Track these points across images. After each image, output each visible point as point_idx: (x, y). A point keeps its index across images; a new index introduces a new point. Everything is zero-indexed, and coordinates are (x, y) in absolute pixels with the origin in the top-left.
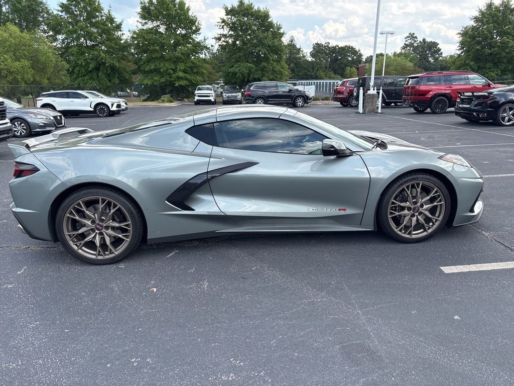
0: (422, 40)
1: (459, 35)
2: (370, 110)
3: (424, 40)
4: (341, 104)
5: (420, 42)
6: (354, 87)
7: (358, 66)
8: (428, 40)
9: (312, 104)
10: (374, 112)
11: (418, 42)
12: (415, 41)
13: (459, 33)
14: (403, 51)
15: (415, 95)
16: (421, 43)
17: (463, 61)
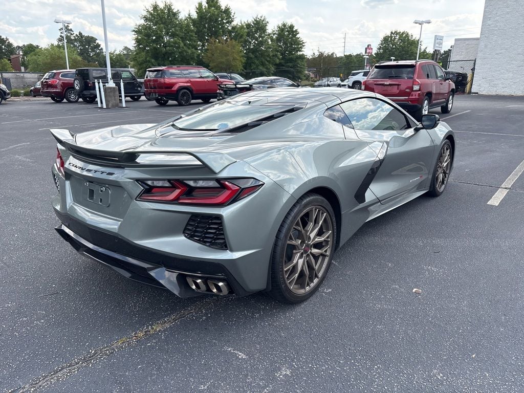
0: (78, 34)
1: (134, 33)
2: (114, 104)
3: (80, 33)
4: (53, 99)
5: (77, 35)
6: (74, 81)
7: (10, 57)
8: (85, 34)
9: (10, 101)
10: (118, 106)
11: (75, 35)
12: (72, 34)
13: (134, 31)
14: (60, 43)
15: (159, 88)
16: (78, 37)
17: (144, 58)
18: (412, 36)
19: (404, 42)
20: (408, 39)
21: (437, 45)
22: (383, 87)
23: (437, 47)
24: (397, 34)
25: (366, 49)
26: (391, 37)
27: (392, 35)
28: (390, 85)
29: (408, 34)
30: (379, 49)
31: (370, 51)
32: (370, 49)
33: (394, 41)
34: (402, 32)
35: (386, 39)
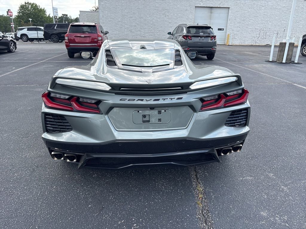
18: (39, 6)
19: (35, 10)
20: (38, 8)
21: (55, 13)
22: (80, 38)
23: (55, 14)
24: (29, 4)
25: (7, 12)
26: (26, 6)
27: (26, 4)
28: (85, 37)
29: (36, 5)
30: (19, 13)
31: (11, 14)
32: (10, 13)
33: (28, 8)
34: (32, 3)
35: (22, 7)
